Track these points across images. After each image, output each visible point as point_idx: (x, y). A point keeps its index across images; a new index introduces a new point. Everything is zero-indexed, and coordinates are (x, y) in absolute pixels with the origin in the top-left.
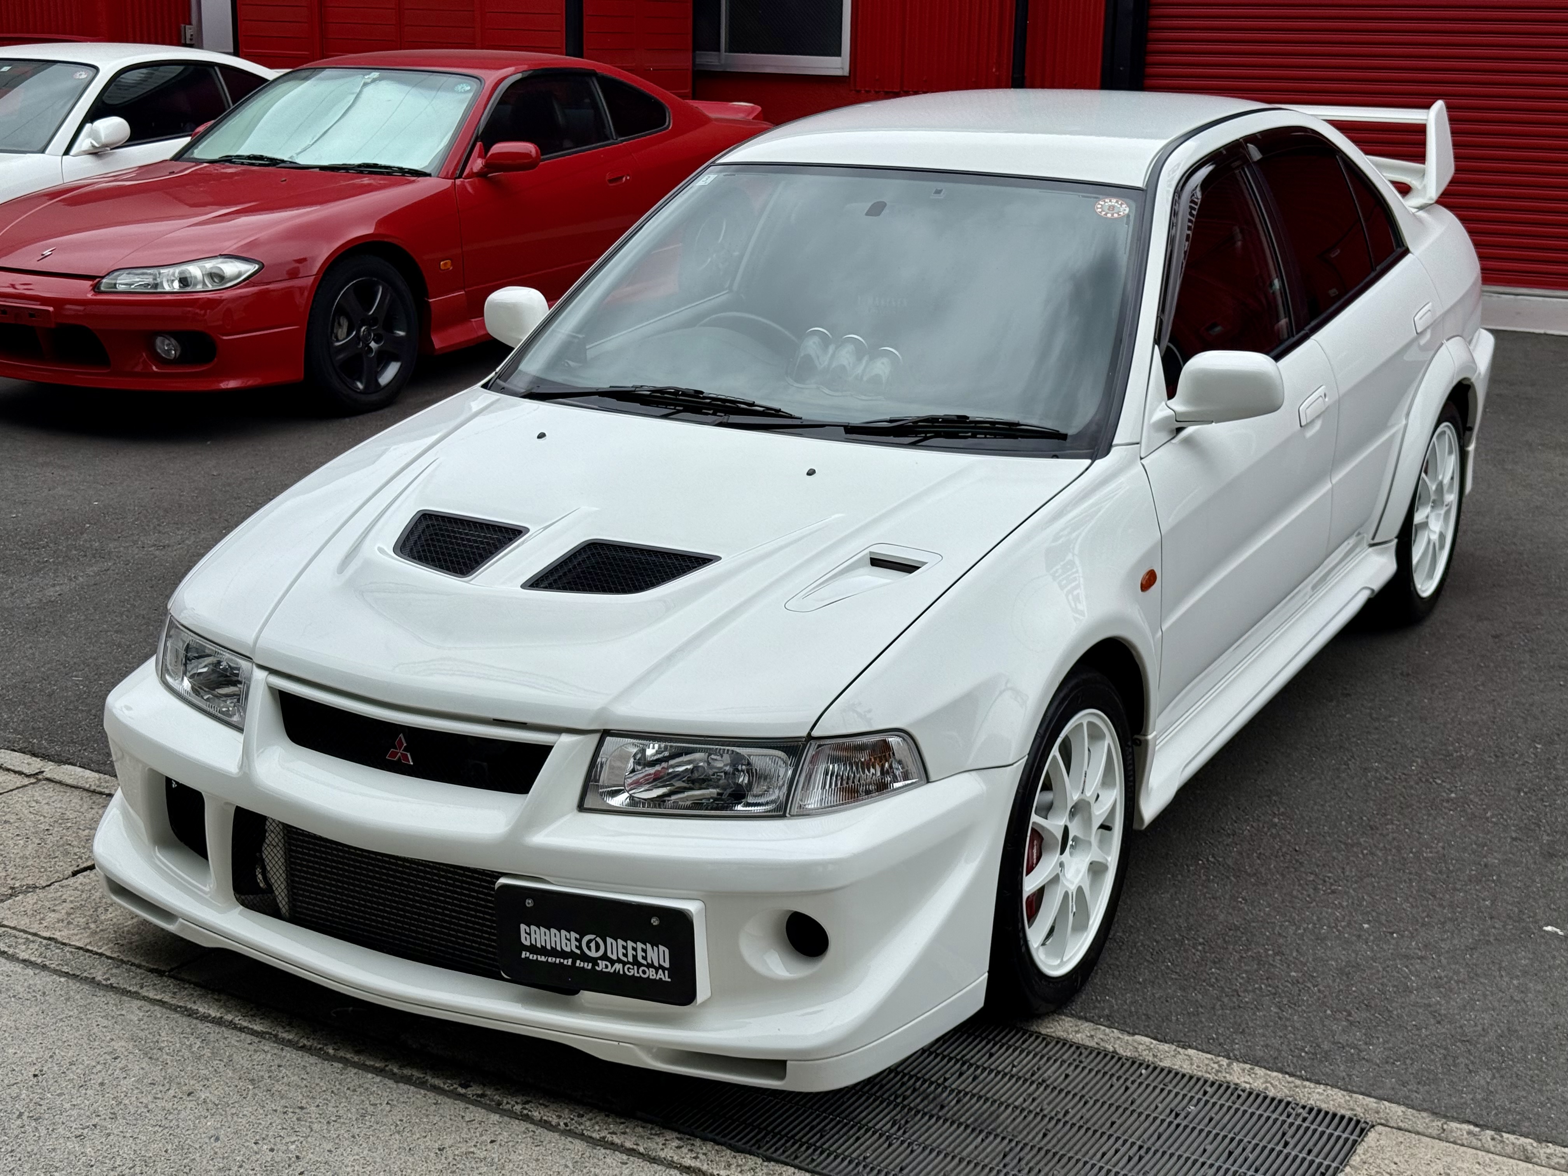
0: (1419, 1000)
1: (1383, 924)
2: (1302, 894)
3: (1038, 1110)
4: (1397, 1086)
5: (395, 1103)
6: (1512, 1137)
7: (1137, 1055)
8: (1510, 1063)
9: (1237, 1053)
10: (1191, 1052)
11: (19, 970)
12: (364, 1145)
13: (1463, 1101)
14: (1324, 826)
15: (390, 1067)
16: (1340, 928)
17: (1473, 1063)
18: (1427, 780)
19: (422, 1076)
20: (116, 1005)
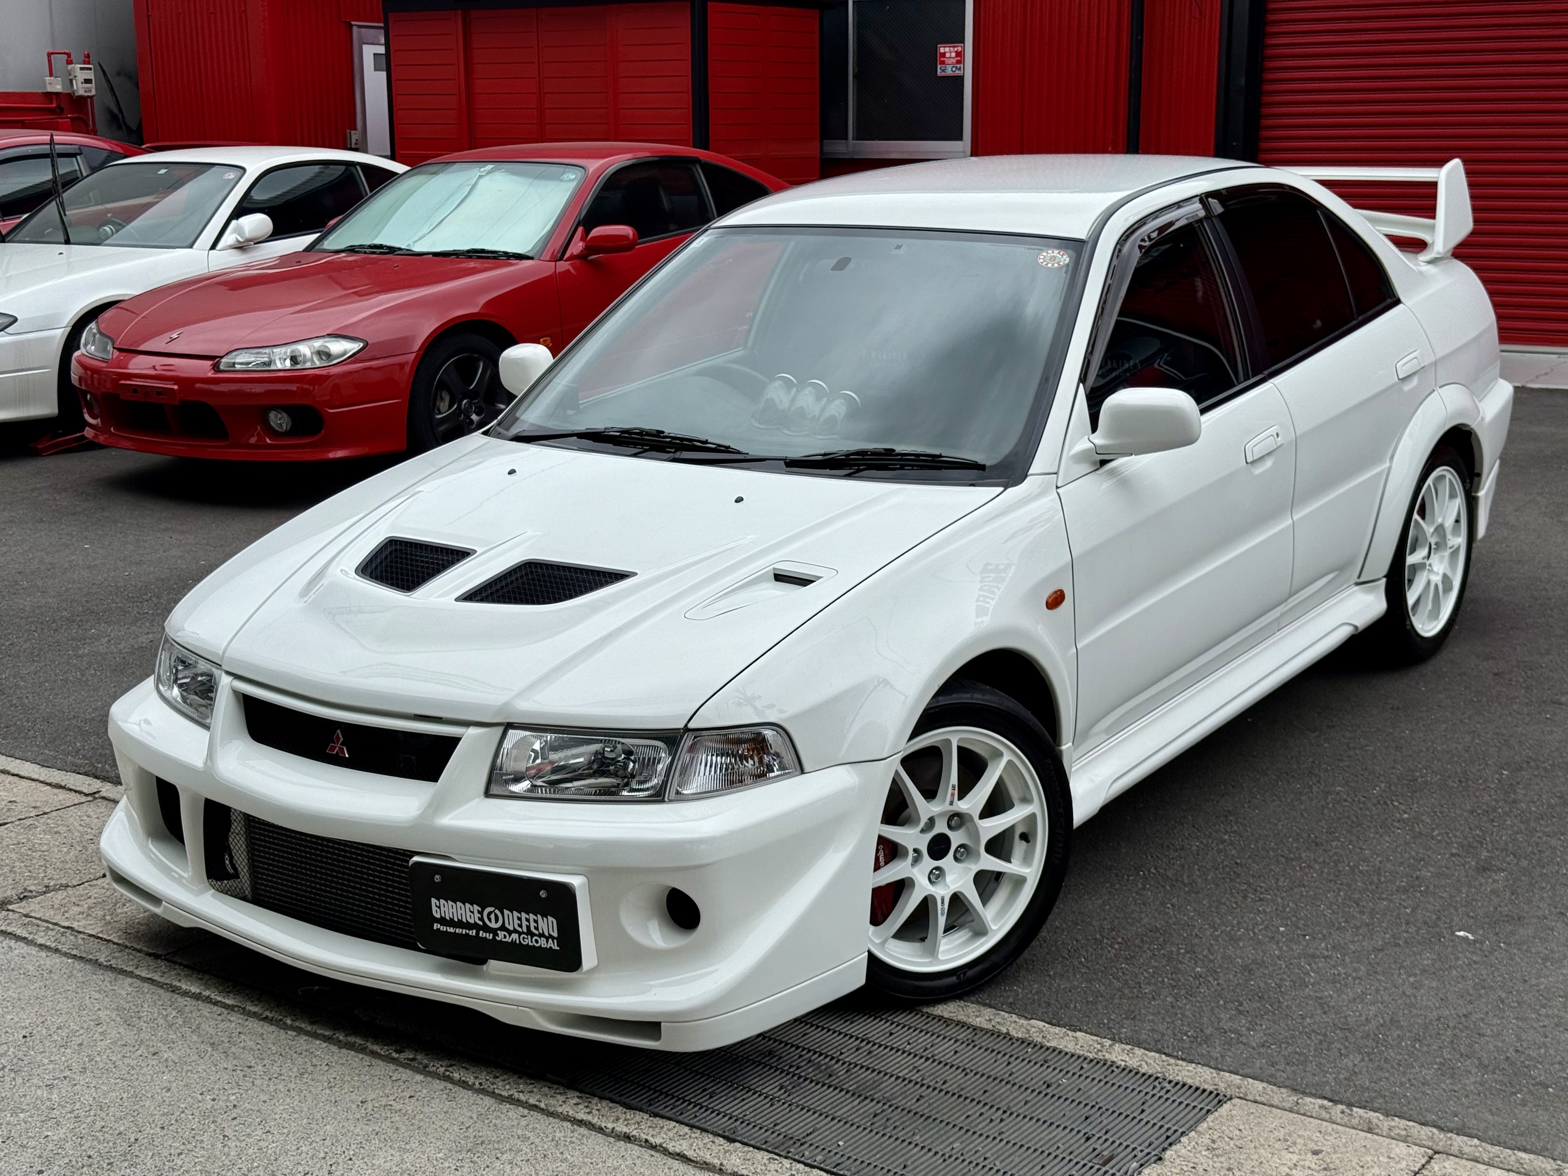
0: (1312, 993)
1: (1299, 928)
2: (1230, 901)
3: (919, 1080)
4: (1266, 1066)
5: (334, 1064)
6: (1361, 1112)
7: (1027, 1036)
8: (1383, 1049)
9: (1123, 1036)
10: (1079, 1034)
11: (34, 953)
12: (297, 1097)
13: (1325, 1079)
14: (1271, 842)
15: (337, 1035)
16: (1256, 931)
17: (1346, 1048)
18: (1385, 803)
19: (364, 1043)
20: (110, 982)
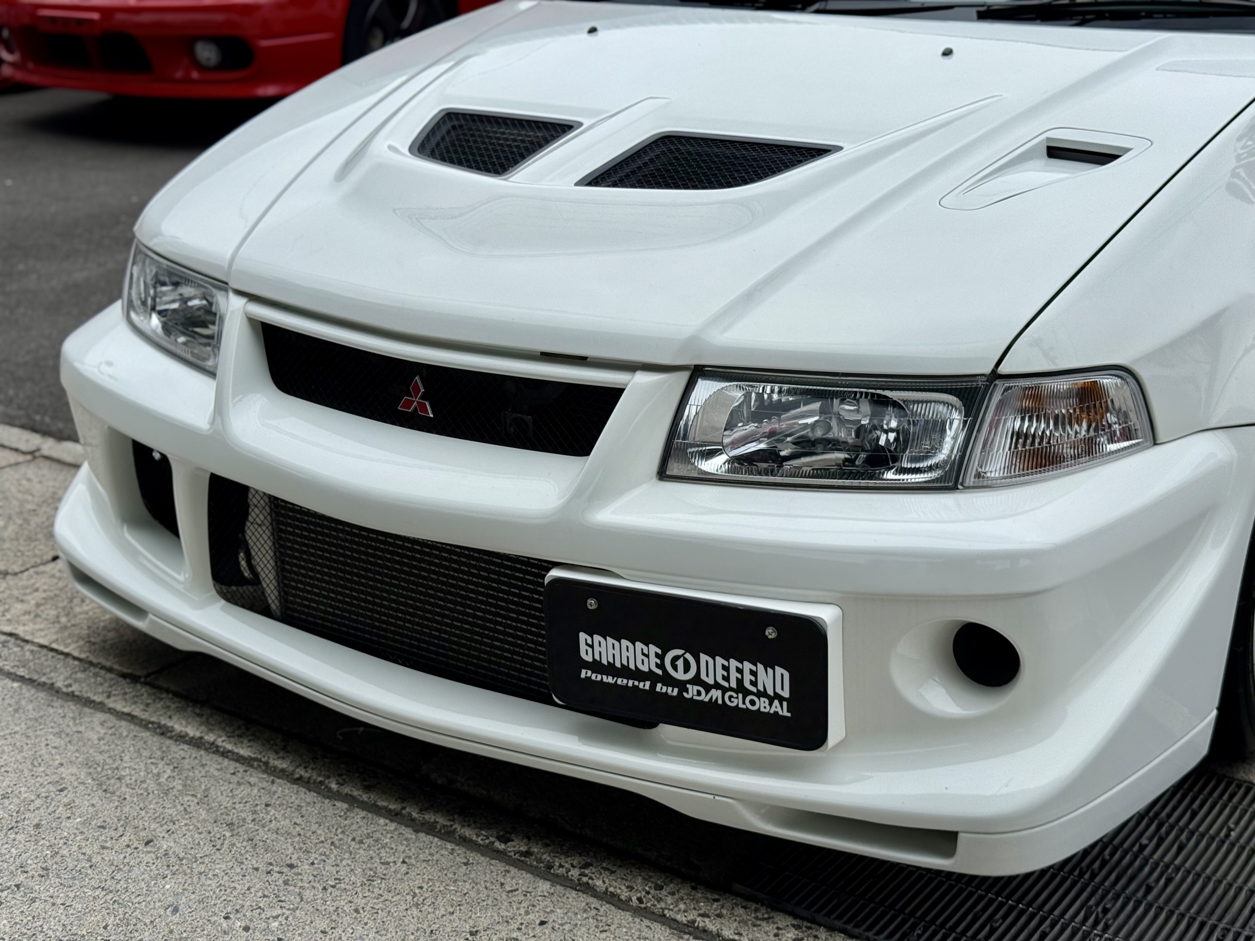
5: (413, 861)
15: (408, 810)
19: (449, 823)
